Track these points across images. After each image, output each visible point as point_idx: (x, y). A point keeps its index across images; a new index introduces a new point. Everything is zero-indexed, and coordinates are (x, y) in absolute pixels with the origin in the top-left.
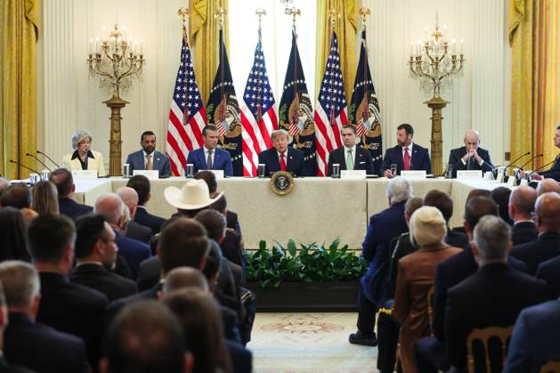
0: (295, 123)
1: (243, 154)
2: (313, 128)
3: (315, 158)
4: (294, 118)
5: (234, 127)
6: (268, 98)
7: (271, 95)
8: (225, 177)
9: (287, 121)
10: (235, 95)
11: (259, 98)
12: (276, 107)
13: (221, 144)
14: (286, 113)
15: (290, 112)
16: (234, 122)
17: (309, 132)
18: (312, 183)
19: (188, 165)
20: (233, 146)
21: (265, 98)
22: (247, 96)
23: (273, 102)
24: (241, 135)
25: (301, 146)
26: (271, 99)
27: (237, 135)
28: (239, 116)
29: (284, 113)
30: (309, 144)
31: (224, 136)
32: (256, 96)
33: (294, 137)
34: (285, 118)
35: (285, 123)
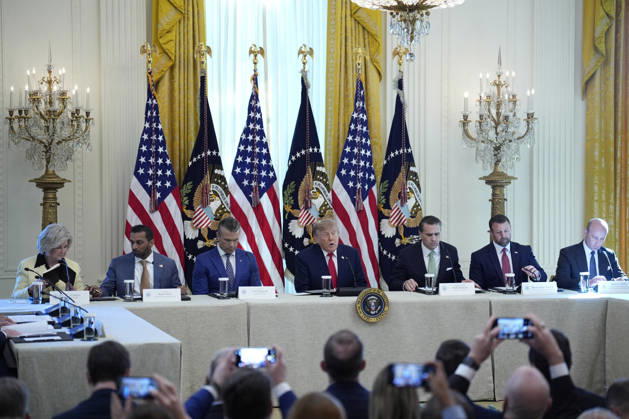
0: (307, 208)
4: (305, 202)
5: (221, 215)
6: (268, 173)
7: (272, 169)
9: (295, 206)
10: (222, 169)
11: (255, 173)
12: (278, 186)
13: (205, 241)
14: (295, 195)
15: (299, 193)
16: (220, 208)
21: (264, 174)
22: (238, 170)
23: (275, 178)
26: (271, 174)
28: (228, 199)
29: (292, 194)
31: (209, 229)
32: (251, 171)
33: (305, 228)
34: (292, 202)
35: (293, 208)
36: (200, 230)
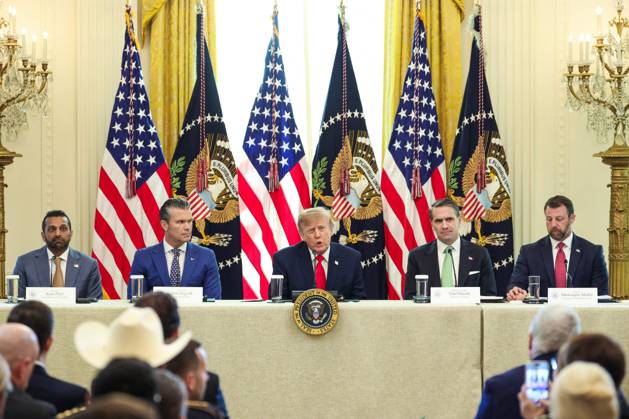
0: (342, 194)
1: (243, 255)
2: (378, 204)
3: (383, 263)
4: (342, 186)
5: (225, 203)
6: (292, 145)
7: (298, 141)
8: (205, 300)
9: (328, 192)
10: (226, 140)
11: (273, 145)
12: (307, 163)
13: (200, 237)
14: (326, 176)
15: (333, 173)
16: (224, 193)
17: (371, 213)
18: (374, 312)
19: (133, 277)
20: (223, 240)
21: (285, 147)
22: (251, 142)
23: (301, 154)
24: (238, 218)
25: (355, 239)
26: (297, 148)
27: (231, 217)
28: (235, 181)
30: (370, 236)
31: (206, 220)
32: (268, 143)
33: (341, 222)
34: (323, 186)
35: (323, 195)
36: (194, 222)
